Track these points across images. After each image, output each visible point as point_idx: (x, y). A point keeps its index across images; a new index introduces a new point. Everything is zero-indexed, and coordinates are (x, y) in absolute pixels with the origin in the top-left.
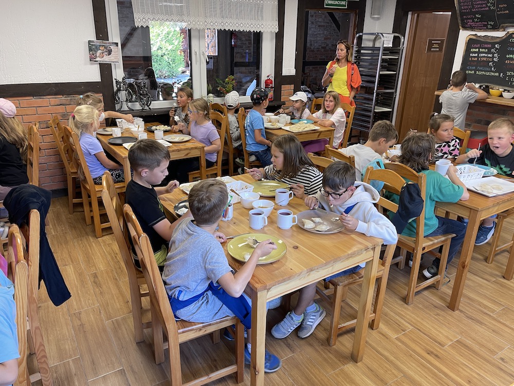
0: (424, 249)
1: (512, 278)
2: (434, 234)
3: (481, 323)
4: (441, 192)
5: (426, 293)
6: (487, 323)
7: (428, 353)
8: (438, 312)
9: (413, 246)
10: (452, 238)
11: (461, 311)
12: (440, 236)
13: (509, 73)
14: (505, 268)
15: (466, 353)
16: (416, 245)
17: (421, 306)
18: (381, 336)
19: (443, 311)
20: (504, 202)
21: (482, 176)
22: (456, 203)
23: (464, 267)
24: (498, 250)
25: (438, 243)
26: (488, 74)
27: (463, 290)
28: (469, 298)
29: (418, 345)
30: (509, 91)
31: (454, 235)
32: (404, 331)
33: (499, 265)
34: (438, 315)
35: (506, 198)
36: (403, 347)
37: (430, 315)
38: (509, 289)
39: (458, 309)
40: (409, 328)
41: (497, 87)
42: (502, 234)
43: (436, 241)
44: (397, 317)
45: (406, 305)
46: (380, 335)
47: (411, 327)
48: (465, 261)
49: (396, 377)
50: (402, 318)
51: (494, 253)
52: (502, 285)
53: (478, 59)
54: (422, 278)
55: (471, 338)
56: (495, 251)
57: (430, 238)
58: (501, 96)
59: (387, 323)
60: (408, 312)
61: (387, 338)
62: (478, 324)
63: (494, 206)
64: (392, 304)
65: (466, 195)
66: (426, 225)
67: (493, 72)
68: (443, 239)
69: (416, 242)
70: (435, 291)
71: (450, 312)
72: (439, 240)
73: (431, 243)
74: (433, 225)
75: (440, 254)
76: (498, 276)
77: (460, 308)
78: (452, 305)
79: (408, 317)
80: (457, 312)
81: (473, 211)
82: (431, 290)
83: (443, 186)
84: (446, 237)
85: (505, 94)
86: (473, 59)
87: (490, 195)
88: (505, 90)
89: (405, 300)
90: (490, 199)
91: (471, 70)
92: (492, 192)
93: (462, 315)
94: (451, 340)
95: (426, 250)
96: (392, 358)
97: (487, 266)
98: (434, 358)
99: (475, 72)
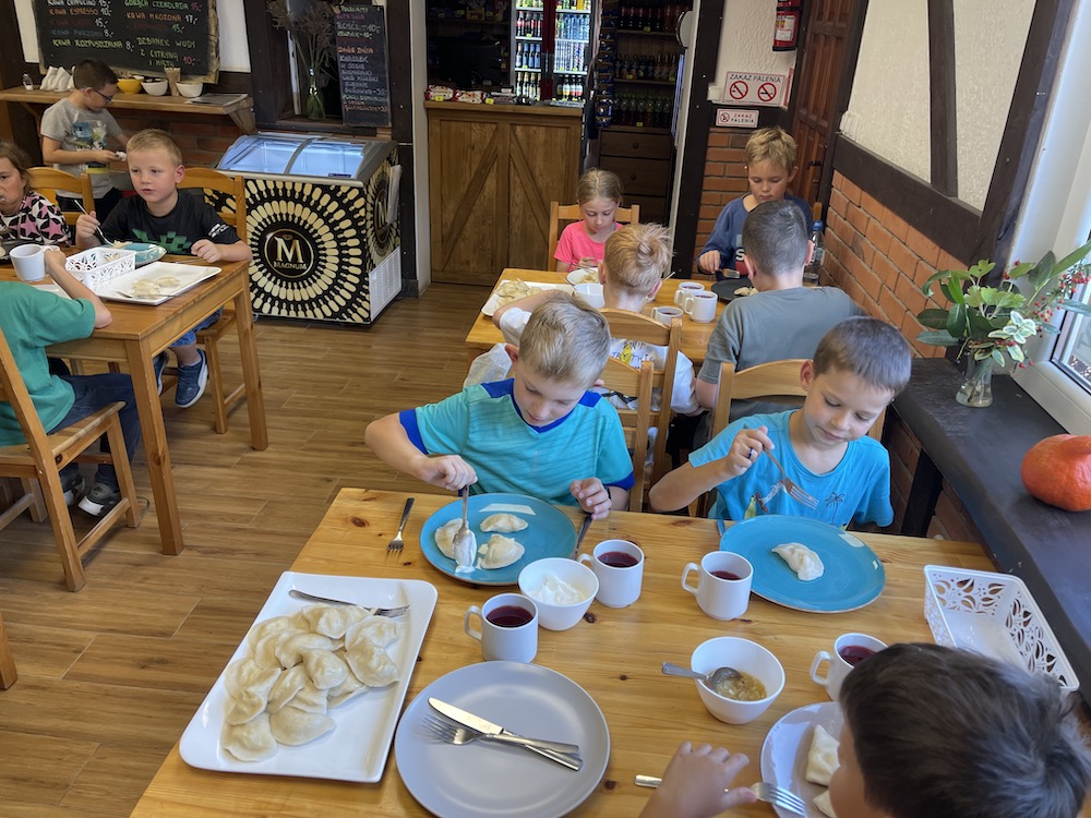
0: (59, 459)
1: (267, 444)
2: (73, 418)
3: (231, 552)
4: (43, 324)
5: (111, 547)
6: (242, 547)
7: (143, 667)
8: (145, 572)
9: (30, 461)
10: (121, 412)
11: (191, 548)
12: (89, 418)
13: (141, 41)
14: (249, 429)
15: (217, 623)
16: (35, 458)
17: (105, 580)
18: (31, 692)
19: (156, 564)
20: (187, 308)
21: (133, 267)
22: (92, 338)
23: (159, 463)
24: (228, 403)
25: (88, 434)
26: (100, 44)
27: (176, 506)
28: (200, 516)
29: (118, 663)
30: (154, 80)
31: (121, 404)
32: (79, 652)
33: (239, 429)
34: (146, 578)
35: (188, 299)
36: (85, 685)
37: (130, 587)
38: (266, 466)
39: (183, 547)
40: (90, 640)
41: (129, 74)
42: (223, 369)
43: (82, 432)
44: (58, 631)
45: (71, 595)
46: (25, 692)
47: (92, 636)
48: (157, 449)
49: (84, 756)
50: (68, 627)
51: (223, 410)
52: (254, 464)
53: (68, 12)
54: (84, 522)
55: (219, 588)
56: (224, 406)
57: (67, 429)
58: (142, 91)
59: (37, 656)
60: (80, 607)
61: (44, 689)
62: (228, 556)
63: (169, 321)
64: (40, 608)
65: (103, 315)
66: (38, 405)
67: (108, 39)
68: (97, 421)
69: (33, 451)
70: (130, 533)
71: (171, 560)
72: (89, 427)
73: (71, 440)
74: (62, 400)
75: (108, 455)
76: (242, 450)
77: (186, 542)
78: (169, 545)
79: (82, 617)
80: (183, 554)
81: (129, 343)
82: (121, 535)
83: (44, 311)
84: (102, 416)
85: (148, 86)
86: (57, 11)
87: (156, 302)
88: (146, 78)
89: (66, 585)
90: (158, 308)
91: (63, 39)
92: (160, 294)
93: (195, 553)
94: (183, 614)
95: (67, 460)
96: (65, 724)
97: (218, 440)
98: (156, 669)
99: (73, 43)
